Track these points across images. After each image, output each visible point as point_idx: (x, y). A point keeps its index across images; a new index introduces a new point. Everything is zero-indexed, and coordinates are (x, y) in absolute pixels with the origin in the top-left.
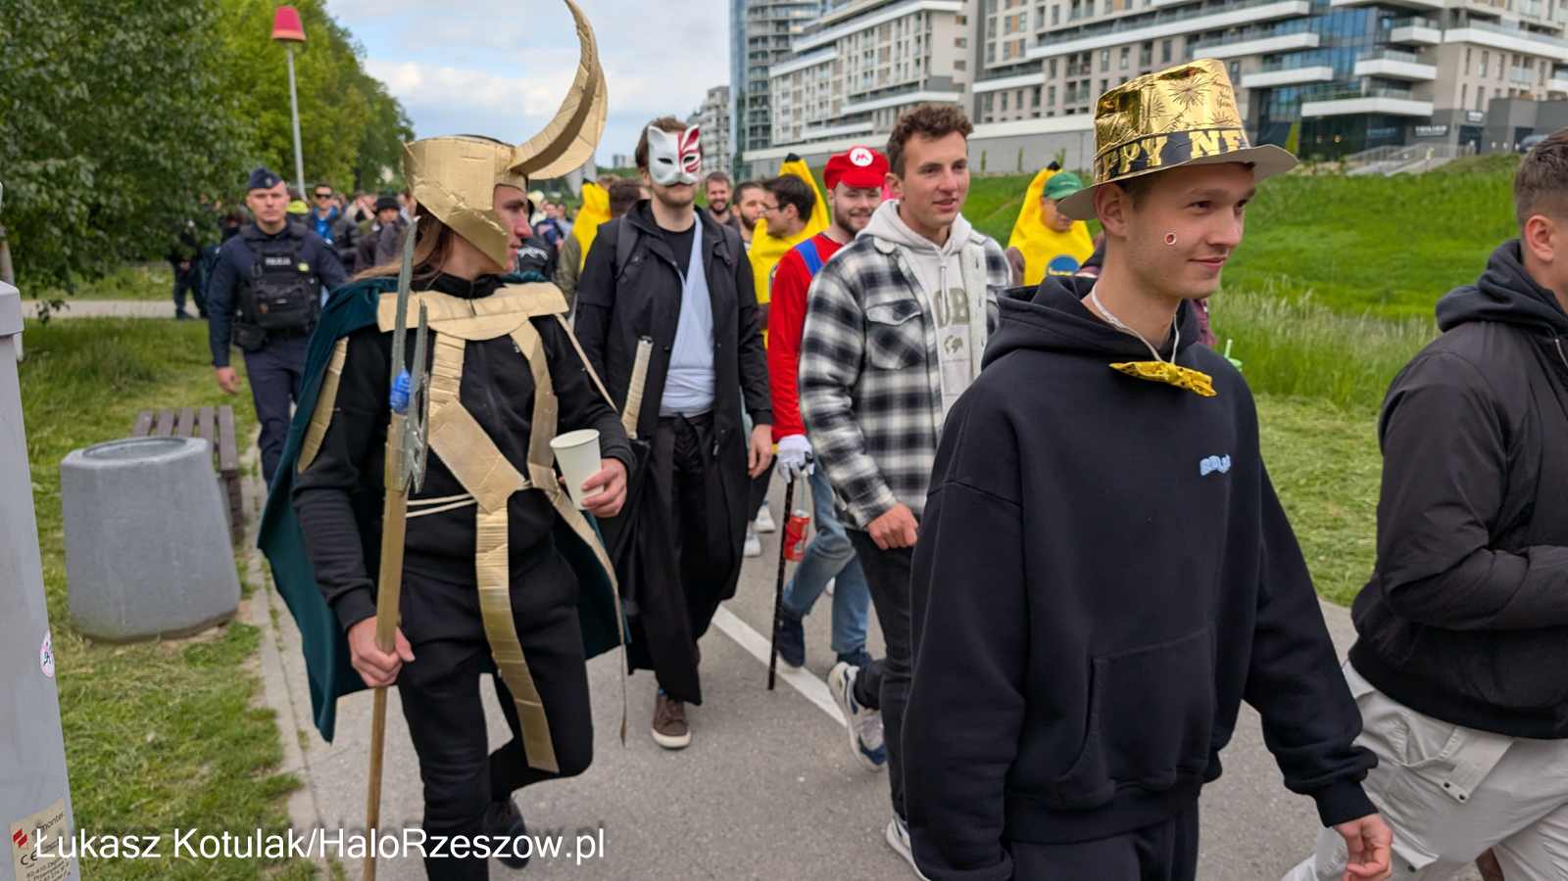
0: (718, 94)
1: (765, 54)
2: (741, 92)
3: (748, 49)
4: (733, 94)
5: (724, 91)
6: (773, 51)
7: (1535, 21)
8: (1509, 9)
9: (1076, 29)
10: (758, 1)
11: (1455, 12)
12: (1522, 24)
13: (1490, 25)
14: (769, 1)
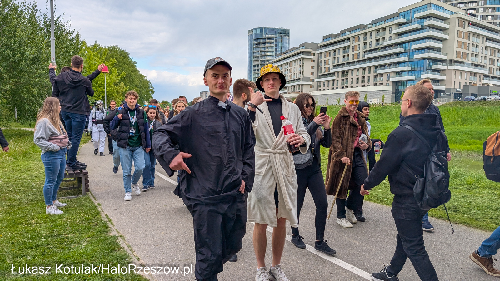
3: (253, 68)
7: (477, 63)
8: (468, 60)
9: (344, 64)
10: (256, 54)
11: (451, 61)
12: (472, 64)
13: (462, 64)
14: (259, 54)
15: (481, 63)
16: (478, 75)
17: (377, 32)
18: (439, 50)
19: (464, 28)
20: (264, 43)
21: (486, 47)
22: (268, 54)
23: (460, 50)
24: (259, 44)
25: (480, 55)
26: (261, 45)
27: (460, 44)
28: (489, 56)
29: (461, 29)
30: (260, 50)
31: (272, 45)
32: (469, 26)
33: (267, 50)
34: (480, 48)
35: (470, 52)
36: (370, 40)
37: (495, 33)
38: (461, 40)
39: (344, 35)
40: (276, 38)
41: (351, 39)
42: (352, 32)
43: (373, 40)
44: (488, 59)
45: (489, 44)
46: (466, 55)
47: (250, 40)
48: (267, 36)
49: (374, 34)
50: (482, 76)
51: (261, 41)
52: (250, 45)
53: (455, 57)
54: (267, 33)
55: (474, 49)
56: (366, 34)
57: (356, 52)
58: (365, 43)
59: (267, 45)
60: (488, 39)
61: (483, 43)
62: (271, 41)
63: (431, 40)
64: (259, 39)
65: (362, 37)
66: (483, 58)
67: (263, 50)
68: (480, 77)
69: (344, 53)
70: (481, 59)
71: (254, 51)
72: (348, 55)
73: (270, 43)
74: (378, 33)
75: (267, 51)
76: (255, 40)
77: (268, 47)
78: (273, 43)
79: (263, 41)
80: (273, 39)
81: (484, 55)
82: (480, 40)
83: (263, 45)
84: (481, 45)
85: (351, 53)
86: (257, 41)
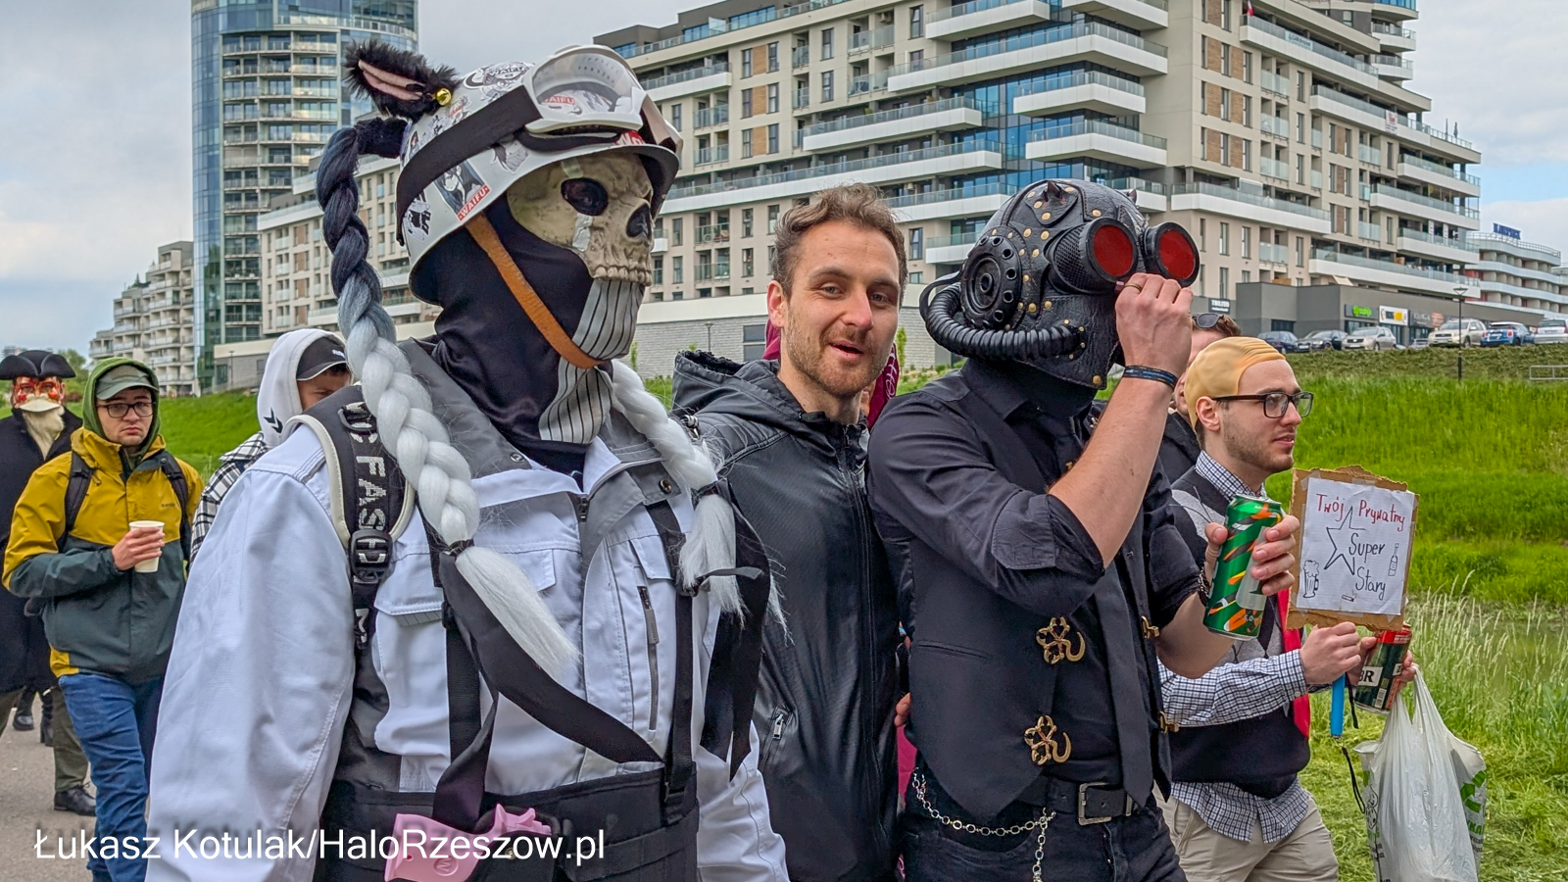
0: (176, 254)
1: (251, 196)
2: (214, 252)
3: (224, 187)
4: (200, 254)
5: (186, 249)
6: (263, 191)
7: (1283, 186)
8: (1248, 170)
9: (706, 177)
10: (239, 115)
11: (1181, 171)
12: (1266, 188)
13: (1225, 189)
14: (258, 115)
15: (1301, 183)
16: (1292, 239)
17: (857, 30)
18: (1129, 121)
19: (1227, 29)
20: (284, 58)
21: (1317, 115)
22: (306, 114)
23: (1215, 124)
24: (251, 60)
25: (1294, 149)
26: (262, 70)
27: (1217, 99)
28: (1328, 158)
29: (1216, 33)
30: (259, 91)
31: (323, 69)
32: (1245, 23)
33: (298, 92)
34: (1294, 119)
35: (1256, 138)
36: (827, 66)
37: (1343, 55)
38: (1216, 78)
39: (697, 33)
40: (345, 32)
41: (735, 58)
42: (735, 25)
43: (840, 63)
44: (1326, 168)
45: (1326, 101)
46: (1236, 148)
47: (204, 40)
48: (296, 22)
49: (842, 34)
50: (1308, 244)
51: (264, 47)
52: (205, 63)
53: (1196, 159)
54: (294, 9)
55: (1270, 121)
56: (802, 36)
57: (759, 121)
58: (803, 80)
59: (295, 68)
60: (1321, 80)
61: (1301, 99)
62: (318, 47)
63: (1098, 75)
64: (255, 35)
65: (785, 49)
66: (1308, 161)
67: (277, 91)
68: (1299, 248)
69: (702, 122)
70: (1300, 167)
71: (229, 95)
72: (724, 136)
73: (313, 58)
74: (861, 34)
75: (301, 102)
76: (230, 38)
77: (301, 80)
78: (329, 58)
79: (278, 49)
80: (328, 36)
81: (1308, 152)
82: (1288, 85)
83: (276, 68)
84: (1295, 107)
85: (736, 124)
86: (243, 48)
